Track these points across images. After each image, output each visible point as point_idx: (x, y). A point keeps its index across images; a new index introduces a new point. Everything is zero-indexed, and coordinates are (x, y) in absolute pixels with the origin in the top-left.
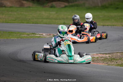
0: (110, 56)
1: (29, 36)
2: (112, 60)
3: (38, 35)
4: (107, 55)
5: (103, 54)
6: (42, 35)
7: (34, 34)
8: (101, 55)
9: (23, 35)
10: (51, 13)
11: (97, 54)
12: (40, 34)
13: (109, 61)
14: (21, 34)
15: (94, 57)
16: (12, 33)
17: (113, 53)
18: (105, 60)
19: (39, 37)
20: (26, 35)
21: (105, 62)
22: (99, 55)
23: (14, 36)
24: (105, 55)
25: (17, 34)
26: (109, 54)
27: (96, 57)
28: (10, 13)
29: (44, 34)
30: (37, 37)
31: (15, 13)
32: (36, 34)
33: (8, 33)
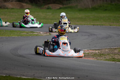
0: (100, 51)
1: (28, 34)
2: (101, 55)
3: (36, 34)
4: (97, 51)
5: (93, 50)
6: (40, 33)
7: (32, 32)
8: (91, 51)
9: (23, 33)
10: (47, 14)
11: (88, 50)
12: (38, 33)
13: (98, 56)
14: (21, 33)
15: (85, 53)
16: (13, 31)
17: (101, 49)
18: (94, 55)
19: (37, 35)
20: (26, 34)
21: (94, 57)
22: (90, 51)
23: (15, 34)
24: (95, 51)
25: (18, 32)
26: (98, 50)
27: (87, 53)
28: (12, 14)
29: (42, 33)
30: (35, 35)
31: (16, 14)
32: (34, 33)
33: (10, 31)
